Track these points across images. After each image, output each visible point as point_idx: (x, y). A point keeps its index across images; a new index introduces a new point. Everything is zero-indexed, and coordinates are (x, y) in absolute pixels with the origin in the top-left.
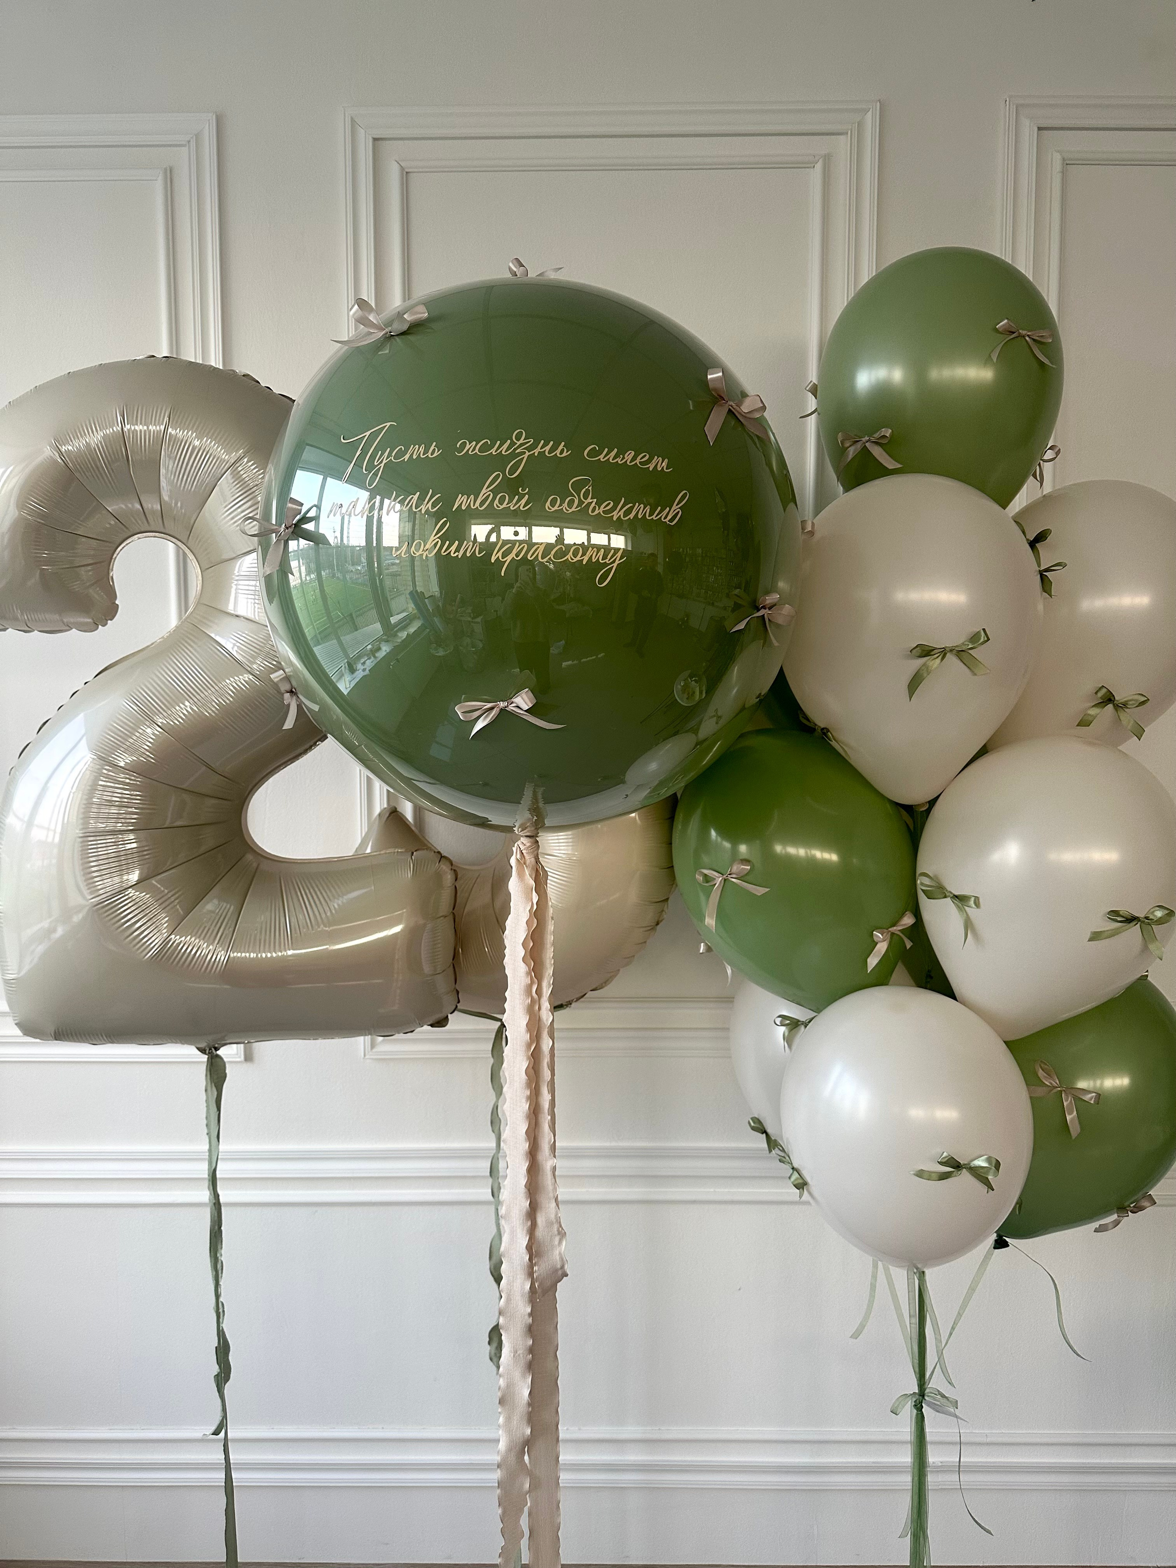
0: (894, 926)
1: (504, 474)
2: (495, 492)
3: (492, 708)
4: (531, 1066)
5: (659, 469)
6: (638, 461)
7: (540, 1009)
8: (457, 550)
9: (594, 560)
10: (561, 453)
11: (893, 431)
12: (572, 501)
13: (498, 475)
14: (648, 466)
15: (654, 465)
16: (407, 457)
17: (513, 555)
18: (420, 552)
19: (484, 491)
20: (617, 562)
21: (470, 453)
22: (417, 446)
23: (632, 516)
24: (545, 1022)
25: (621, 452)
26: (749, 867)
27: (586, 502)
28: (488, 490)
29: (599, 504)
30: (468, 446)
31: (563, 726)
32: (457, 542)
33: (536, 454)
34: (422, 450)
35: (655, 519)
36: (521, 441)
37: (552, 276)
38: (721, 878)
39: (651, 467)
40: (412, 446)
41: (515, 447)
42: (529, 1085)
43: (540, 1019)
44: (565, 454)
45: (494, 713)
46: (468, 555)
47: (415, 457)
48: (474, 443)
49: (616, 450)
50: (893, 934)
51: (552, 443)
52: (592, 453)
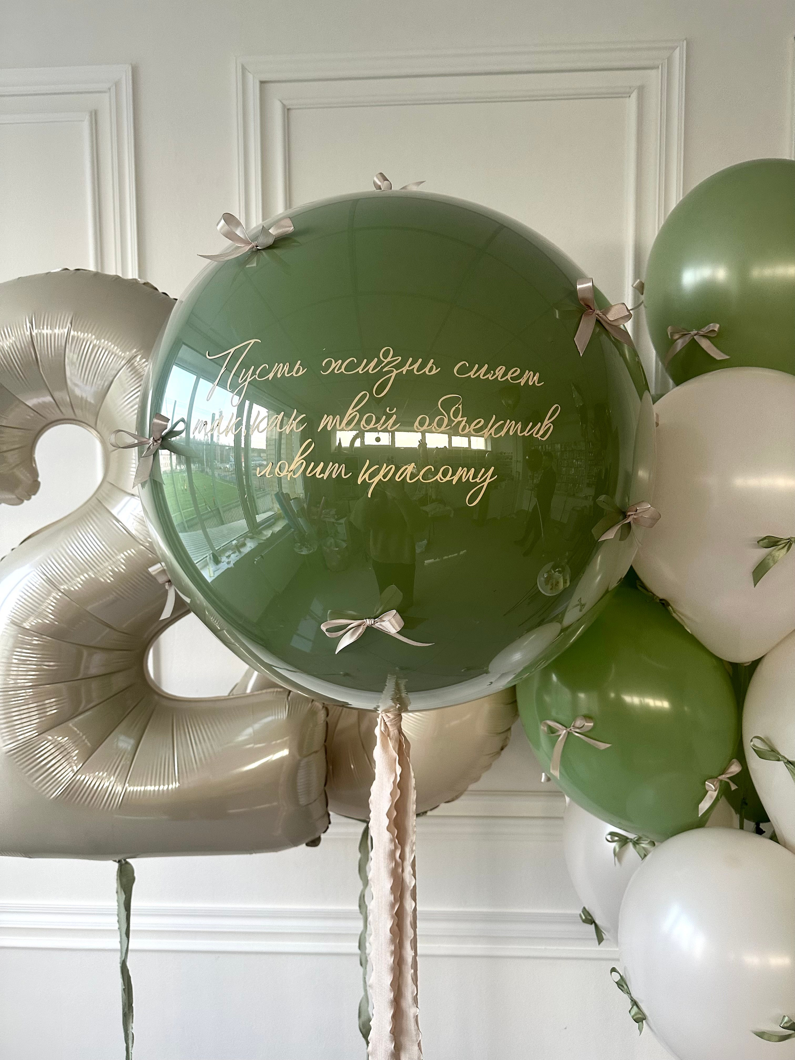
0: (722, 774)
1: (371, 394)
2: (362, 412)
3: (359, 626)
4: (395, 923)
5: (531, 383)
6: (509, 376)
7: (403, 871)
8: (323, 471)
9: (464, 480)
10: (430, 370)
11: (720, 326)
12: (441, 420)
13: (365, 396)
14: (519, 381)
15: (525, 379)
16: (271, 376)
17: (380, 476)
18: (285, 473)
19: (350, 411)
20: (488, 481)
21: (336, 371)
22: (281, 365)
23: (503, 433)
24: (408, 884)
25: (492, 368)
26: (592, 724)
27: (456, 420)
28: (355, 410)
29: (469, 422)
30: (333, 365)
31: (431, 644)
32: (322, 464)
33: (404, 373)
34: (286, 369)
35: (526, 435)
36: (389, 359)
37: (414, 189)
38: (565, 731)
39: (523, 381)
40: (277, 364)
41: (383, 365)
42: (393, 941)
43: (403, 880)
44: (434, 372)
45: (361, 630)
46: (334, 476)
47: (279, 376)
48: (340, 361)
49: (486, 366)
50: (721, 781)
51: (420, 360)
52: (463, 370)
